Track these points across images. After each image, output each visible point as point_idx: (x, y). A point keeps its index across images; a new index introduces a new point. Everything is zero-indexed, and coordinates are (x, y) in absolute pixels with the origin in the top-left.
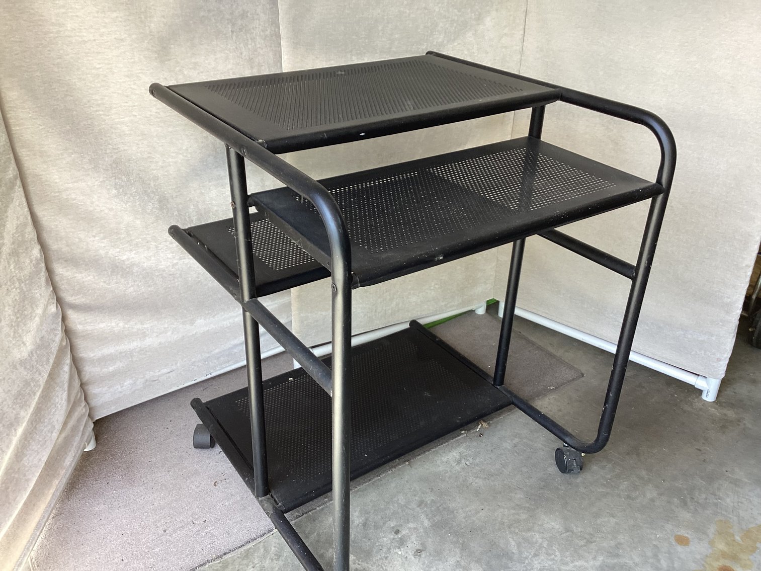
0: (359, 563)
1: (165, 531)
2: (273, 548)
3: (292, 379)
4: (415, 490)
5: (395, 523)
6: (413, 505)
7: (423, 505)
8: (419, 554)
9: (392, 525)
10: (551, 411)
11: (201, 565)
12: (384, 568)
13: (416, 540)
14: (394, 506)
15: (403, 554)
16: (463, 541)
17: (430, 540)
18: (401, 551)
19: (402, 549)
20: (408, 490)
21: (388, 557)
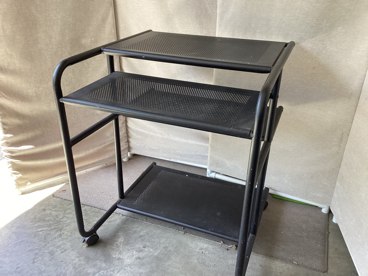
0: (121, 244)
1: (103, 192)
2: (113, 219)
3: (187, 176)
4: (171, 242)
5: (149, 245)
6: (162, 246)
7: (165, 248)
8: (138, 259)
9: (147, 244)
10: (276, 269)
11: (94, 207)
12: (124, 252)
13: (144, 255)
14: (157, 240)
15: (134, 254)
16: (155, 270)
17: (148, 259)
18: (135, 253)
19: (136, 253)
20: (170, 240)
21: (130, 250)
